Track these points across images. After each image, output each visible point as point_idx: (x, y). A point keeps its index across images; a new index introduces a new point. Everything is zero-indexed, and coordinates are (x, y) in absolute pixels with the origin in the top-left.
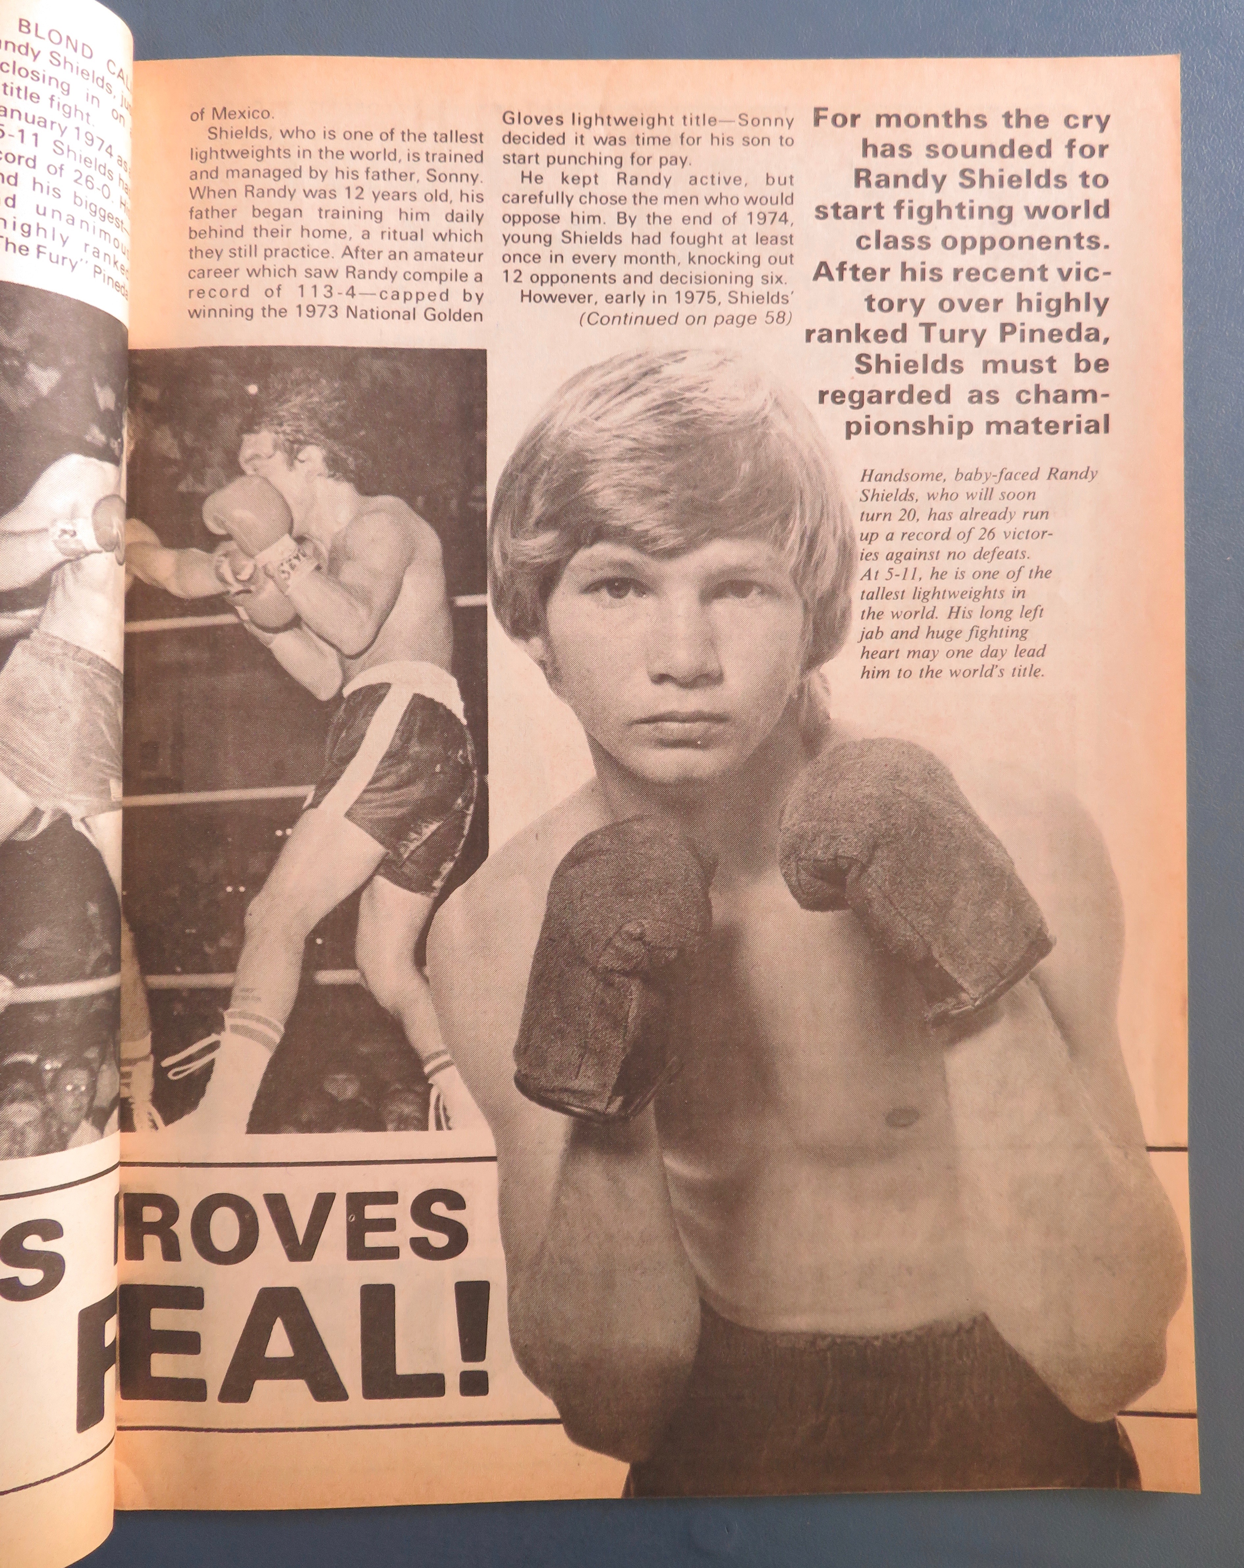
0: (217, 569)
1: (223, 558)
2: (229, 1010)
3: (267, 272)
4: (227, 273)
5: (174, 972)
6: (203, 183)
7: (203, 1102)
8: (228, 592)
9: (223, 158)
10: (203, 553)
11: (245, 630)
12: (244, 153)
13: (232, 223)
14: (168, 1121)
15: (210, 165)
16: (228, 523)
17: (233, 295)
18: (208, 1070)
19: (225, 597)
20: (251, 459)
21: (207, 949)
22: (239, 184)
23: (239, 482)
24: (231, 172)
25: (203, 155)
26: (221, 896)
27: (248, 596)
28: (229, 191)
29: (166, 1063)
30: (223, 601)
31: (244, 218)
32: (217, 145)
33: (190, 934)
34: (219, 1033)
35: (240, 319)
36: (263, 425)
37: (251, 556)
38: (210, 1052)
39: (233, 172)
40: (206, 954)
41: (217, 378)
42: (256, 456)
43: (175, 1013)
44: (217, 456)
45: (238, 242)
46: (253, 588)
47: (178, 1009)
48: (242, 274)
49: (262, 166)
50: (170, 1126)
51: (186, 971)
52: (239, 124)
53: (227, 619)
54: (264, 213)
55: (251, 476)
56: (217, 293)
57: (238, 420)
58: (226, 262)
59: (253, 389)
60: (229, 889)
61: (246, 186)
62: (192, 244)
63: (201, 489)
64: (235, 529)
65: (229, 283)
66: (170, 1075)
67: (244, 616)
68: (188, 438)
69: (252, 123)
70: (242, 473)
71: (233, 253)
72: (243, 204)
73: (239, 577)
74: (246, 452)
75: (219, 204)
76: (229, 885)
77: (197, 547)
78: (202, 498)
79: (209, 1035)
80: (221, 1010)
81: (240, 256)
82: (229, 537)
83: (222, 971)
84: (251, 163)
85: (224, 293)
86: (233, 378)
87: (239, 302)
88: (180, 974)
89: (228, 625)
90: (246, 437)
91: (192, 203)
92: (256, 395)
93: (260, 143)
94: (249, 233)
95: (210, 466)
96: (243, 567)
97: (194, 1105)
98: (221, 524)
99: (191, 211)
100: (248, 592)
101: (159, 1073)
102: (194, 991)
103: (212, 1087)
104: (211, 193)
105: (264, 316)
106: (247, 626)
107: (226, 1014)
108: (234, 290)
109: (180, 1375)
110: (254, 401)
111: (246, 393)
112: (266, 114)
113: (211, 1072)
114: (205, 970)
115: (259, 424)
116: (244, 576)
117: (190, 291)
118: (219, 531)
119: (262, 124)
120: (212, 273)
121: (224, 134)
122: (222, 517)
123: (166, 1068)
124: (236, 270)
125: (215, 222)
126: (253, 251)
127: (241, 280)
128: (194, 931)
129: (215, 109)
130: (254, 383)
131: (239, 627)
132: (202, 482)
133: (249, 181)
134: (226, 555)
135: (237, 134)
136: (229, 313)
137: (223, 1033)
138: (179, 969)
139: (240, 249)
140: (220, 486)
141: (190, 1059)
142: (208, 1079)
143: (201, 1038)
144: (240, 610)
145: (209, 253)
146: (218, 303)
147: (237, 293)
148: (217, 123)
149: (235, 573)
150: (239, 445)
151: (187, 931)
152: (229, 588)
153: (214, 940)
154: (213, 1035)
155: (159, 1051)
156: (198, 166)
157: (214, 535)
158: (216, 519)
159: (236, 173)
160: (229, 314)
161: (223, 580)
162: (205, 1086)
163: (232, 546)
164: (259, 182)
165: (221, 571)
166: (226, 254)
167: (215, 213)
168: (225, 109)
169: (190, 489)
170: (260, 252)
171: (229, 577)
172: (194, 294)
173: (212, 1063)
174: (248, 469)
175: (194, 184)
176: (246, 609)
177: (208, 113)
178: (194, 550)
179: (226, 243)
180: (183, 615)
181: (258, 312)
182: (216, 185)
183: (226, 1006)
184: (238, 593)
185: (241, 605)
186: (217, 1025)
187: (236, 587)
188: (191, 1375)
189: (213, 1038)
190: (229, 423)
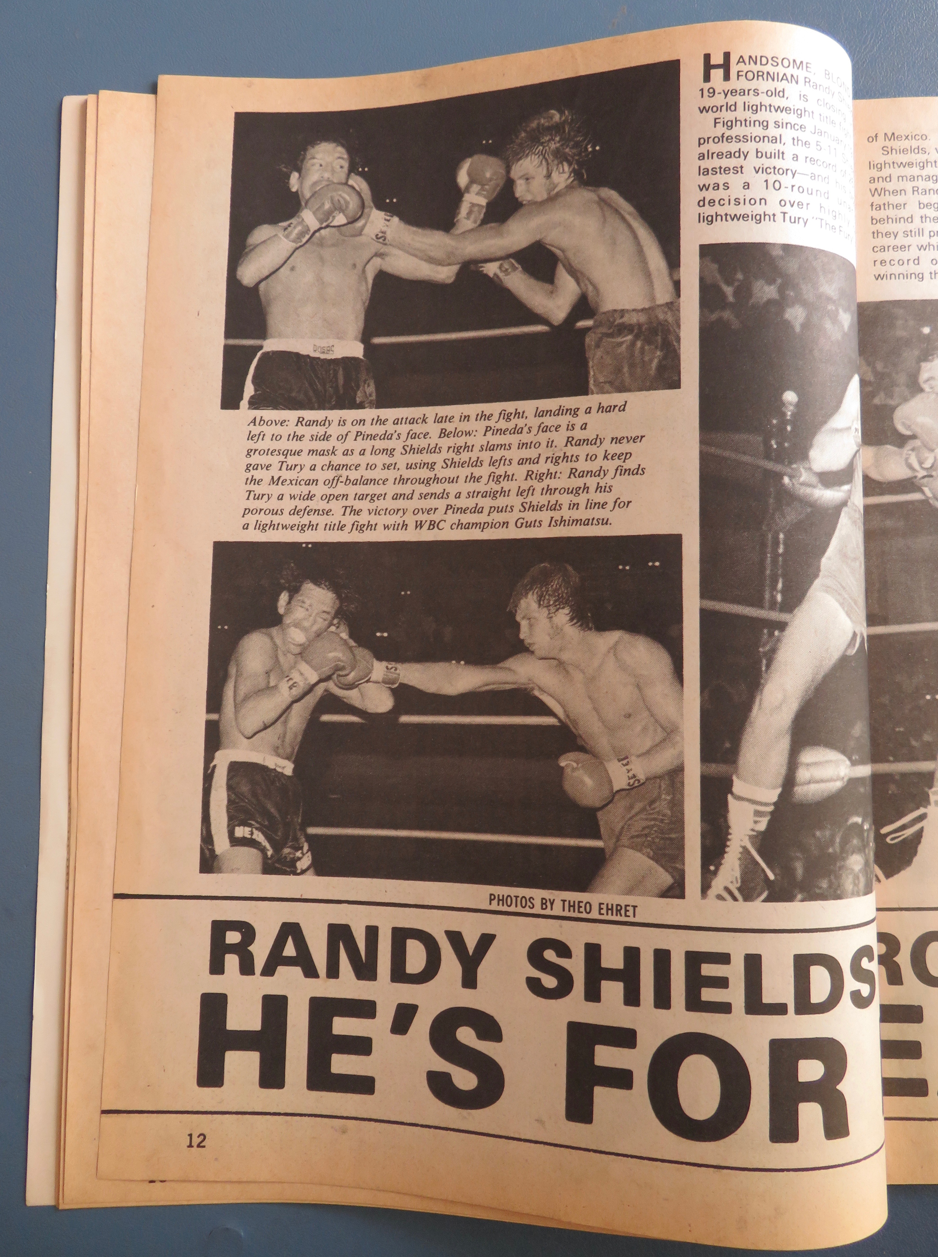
0: (907, 459)
1: (910, 452)
2: (933, 789)
3: (931, 247)
4: (903, 248)
5: (888, 761)
6: (880, 185)
7: (916, 860)
8: (916, 477)
9: (894, 168)
10: (895, 449)
11: (930, 504)
12: (910, 164)
13: (905, 213)
14: (888, 875)
15: (885, 172)
16: (913, 427)
17: (908, 264)
18: (919, 835)
19: (914, 480)
20: (927, 380)
21: (914, 743)
22: (909, 186)
23: (919, 397)
24: (901, 178)
25: (879, 166)
26: (921, 702)
27: (931, 479)
28: (901, 191)
29: (884, 831)
30: (913, 483)
31: (912, 209)
32: (889, 158)
33: (899, 732)
34: (926, 807)
35: (914, 281)
36: (935, 356)
37: (932, 450)
38: (919, 822)
39: (902, 177)
40: (914, 747)
41: (900, 323)
42: (932, 378)
43: (890, 792)
44: (902, 378)
45: (910, 227)
46: (934, 473)
47: (892, 789)
48: (914, 249)
49: (924, 173)
50: (891, 879)
51: (897, 760)
52: (905, 144)
53: (916, 496)
54: (927, 206)
55: (929, 392)
56: (896, 262)
57: (916, 353)
58: (901, 240)
59: (926, 330)
60: (928, 697)
61: (913, 187)
62: (874, 228)
63: (892, 403)
64: (918, 431)
65: (904, 255)
66: (888, 840)
67: (929, 494)
68: (879, 366)
69: (914, 144)
70: (922, 390)
71: (906, 234)
72: (912, 200)
73: (923, 466)
74: (924, 376)
75: (894, 200)
76: (928, 694)
77: (890, 444)
78: (893, 409)
79: (918, 808)
80: (926, 789)
81: (911, 236)
82: (914, 437)
83: (926, 759)
84: (915, 171)
85: (901, 262)
86: (911, 323)
87: (912, 268)
88: (893, 762)
89: (917, 501)
90: (923, 365)
91: (872, 199)
92: (929, 334)
93: (921, 157)
94: (917, 220)
95: (898, 386)
96: (926, 459)
97: (909, 862)
98: (908, 427)
99: (872, 205)
100: (931, 476)
101: (880, 839)
102: (904, 775)
103: (922, 849)
104: (887, 193)
105: (931, 278)
106: (931, 501)
107: (931, 792)
108: (908, 260)
109: (905, 1076)
110: (928, 338)
111: (921, 332)
112: (924, 137)
113: (921, 837)
114: (912, 758)
115: (933, 355)
116: (928, 464)
117: (875, 261)
118: (908, 433)
119: (922, 144)
120: (891, 248)
121: (894, 151)
122: (908, 423)
123: (884, 835)
124: (909, 246)
125: (892, 213)
126: (920, 232)
127: (913, 253)
128: (902, 729)
129: (886, 134)
130: (927, 326)
131: (925, 502)
132: (892, 397)
133: (915, 184)
134: (913, 450)
135: (903, 151)
136: (906, 276)
137: (929, 807)
138: (891, 758)
139: (911, 231)
140: (906, 400)
141: (904, 827)
142: (919, 842)
143: (912, 811)
144: (926, 490)
145: (888, 234)
146: (897, 269)
147: (911, 262)
148: (889, 144)
149: (921, 463)
150: (918, 370)
151: (897, 729)
152: (917, 474)
153: (918, 737)
154: (921, 808)
155: (878, 823)
156: (875, 173)
157: (903, 435)
158: (904, 424)
159: (905, 178)
160: (905, 278)
161: (911, 467)
162: (916, 848)
163: (917, 443)
164: (921, 184)
165: (910, 461)
166: (900, 235)
167: (891, 206)
168: (893, 134)
169: (883, 403)
170: (926, 233)
171: (916, 466)
172: (878, 263)
173: (922, 830)
174: (926, 387)
175: (873, 186)
176: (930, 489)
177: (881, 137)
178: (889, 446)
179: (900, 227)
180: (882, 494)
181: (927, 276)
182: (890, 186)
183: (931, 787)
184: (924, 477)
185: (926, 486)
186: (924, 801)
187: (921, 473)
188: (914, 1076)
189: (922, 811)
190: (910, 355)
